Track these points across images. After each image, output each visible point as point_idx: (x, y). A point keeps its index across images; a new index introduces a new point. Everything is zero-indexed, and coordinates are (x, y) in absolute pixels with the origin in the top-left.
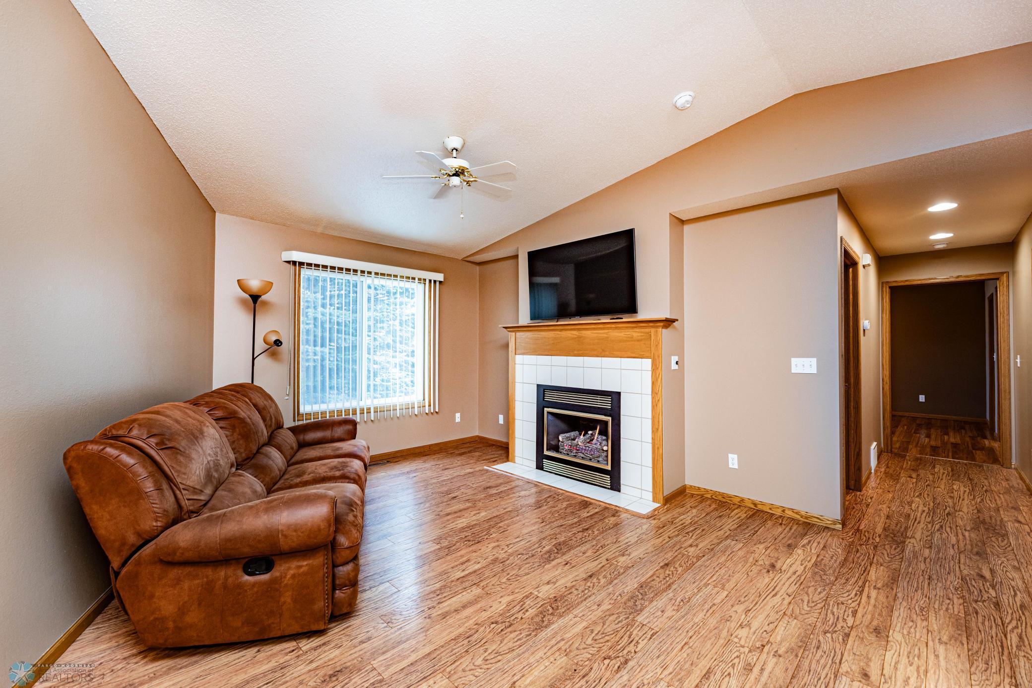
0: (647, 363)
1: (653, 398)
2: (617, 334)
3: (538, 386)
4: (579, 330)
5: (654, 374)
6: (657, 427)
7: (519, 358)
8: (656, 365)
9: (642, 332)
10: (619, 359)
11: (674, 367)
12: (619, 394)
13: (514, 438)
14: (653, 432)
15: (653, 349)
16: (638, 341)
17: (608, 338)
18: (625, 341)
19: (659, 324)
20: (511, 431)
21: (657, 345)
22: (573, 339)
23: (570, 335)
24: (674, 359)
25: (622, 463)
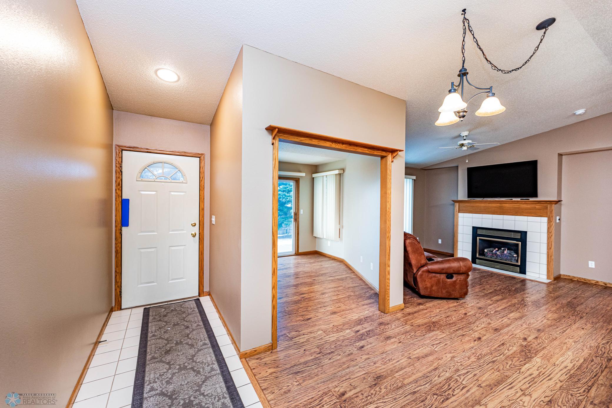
0: (545, 219)
1: (548, 235)
2: (526, 206)
3: (473, 227)
4: (501, 203)
5: (549, 224)
6: (550, 247)
7: (460, 215)
8: (550, 220)
9: (541, 206)
10: (527, 217)
11: (558, 221)
12: (526, 232)
13: (457, 249)
14: (548, 249)
15: (548, 213)
16: (539, 209)
17: (519, 207)
18: (530, 209)
19: (553, 203)
20: (455, 246)
21: (551, 212)
22: (496, 207)
23: (494, 205)
24: (558, 218)
25: (527, 263)
